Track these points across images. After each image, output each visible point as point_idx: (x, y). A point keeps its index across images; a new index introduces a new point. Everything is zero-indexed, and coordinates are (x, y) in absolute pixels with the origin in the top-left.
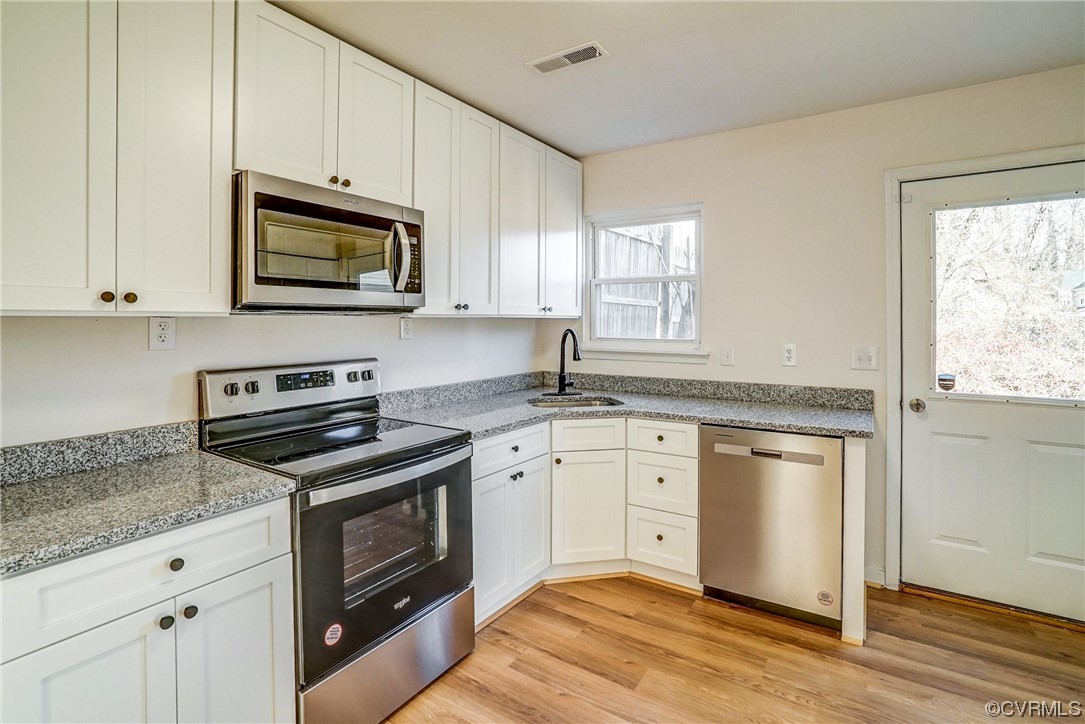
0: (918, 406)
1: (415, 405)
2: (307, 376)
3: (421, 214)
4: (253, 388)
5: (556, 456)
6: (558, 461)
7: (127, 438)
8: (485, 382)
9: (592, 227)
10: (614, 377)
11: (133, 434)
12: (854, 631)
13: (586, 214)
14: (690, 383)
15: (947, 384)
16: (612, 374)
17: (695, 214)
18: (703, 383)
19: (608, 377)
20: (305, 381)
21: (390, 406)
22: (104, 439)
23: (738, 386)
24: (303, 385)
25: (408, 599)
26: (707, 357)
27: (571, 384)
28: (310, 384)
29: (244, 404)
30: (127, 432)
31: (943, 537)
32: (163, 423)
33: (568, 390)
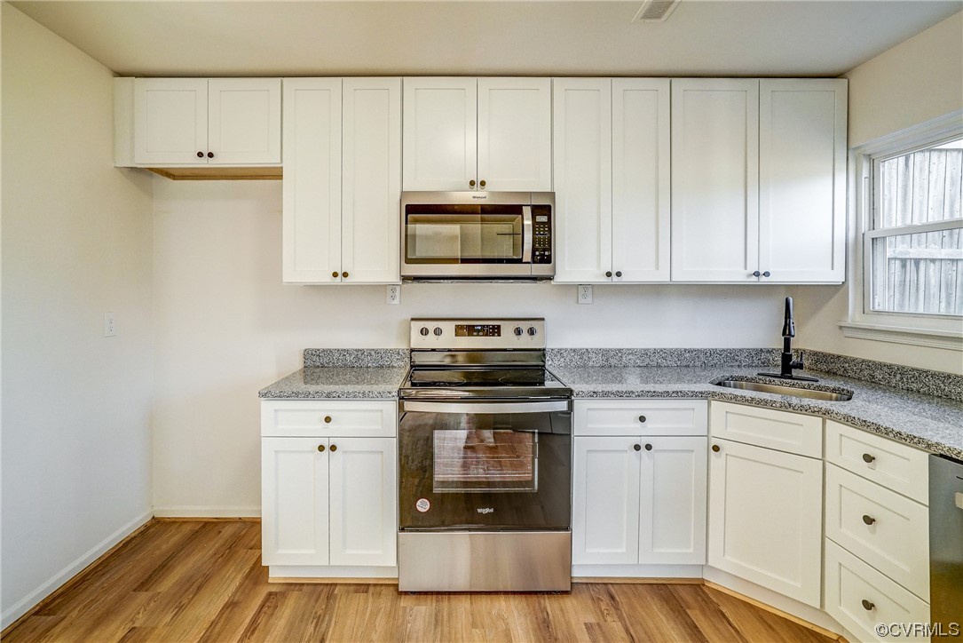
1: (591, 363)
2: (479, 328)
3: (552, 195)
4: (438, 332)
5: (714, 442)
6: (715, 448)
7: (373, 353)
8: (690, 351)
9: (867, 160)
10: (890, 367)
11: (377, 351)
13: (853, 145)
16: (888, 361)
19: (880, 366)
20: (479, 331)
21: (562, 360)
22: (362, 351)
24: (475, 334)
25: (492, 510)
27: (800, 366)
28: (481, 333)
29: (431, 341)
30: (373, 350)
32: (391, 348)
33: (795, 373)
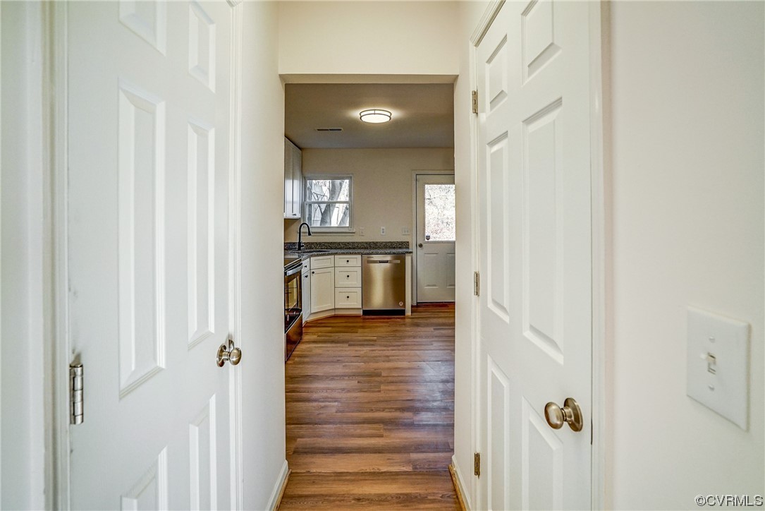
0: (421, 246)
5: (312, 271)
6: (313, 273)
9: (304, 179)
12: (408, 313)
13: (303, 173)
14: (348, 243)
15: (428, 238)
17: (350, 178)
18: (353, 243)
23: (366, 243)
26: (354, 233)
31: (429, 286)
33: (302, 249)
